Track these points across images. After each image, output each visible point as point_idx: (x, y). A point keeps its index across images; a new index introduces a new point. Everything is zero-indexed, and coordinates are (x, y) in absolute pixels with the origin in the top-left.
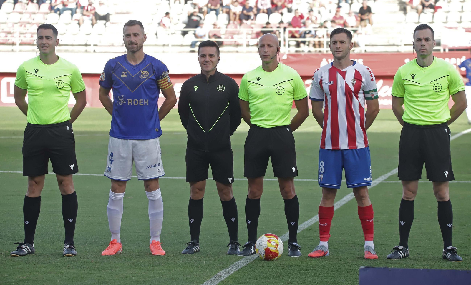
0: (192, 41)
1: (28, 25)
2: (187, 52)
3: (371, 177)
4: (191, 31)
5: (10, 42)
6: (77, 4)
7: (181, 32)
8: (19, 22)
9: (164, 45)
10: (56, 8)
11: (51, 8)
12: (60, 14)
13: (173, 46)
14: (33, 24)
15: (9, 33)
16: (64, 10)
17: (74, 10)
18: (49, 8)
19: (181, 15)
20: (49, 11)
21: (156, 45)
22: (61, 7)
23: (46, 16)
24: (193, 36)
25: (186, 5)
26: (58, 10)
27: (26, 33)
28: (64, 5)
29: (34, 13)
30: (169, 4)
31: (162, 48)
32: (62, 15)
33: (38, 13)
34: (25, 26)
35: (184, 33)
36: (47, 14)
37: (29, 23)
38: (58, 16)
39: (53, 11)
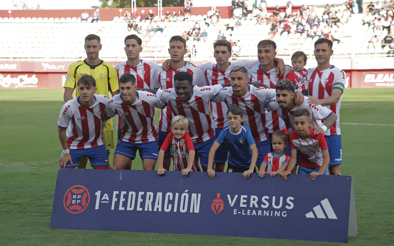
0: (388, 51)
1: (296, 45)
2: (385, 57)
3: (342, 158)
4: (387, 45)
5: (287, 54)
6: (322, 33)
7: (381, 46)
8: (291, 44)
9: (372, 53)
10: (310, 35)
11: (308, 35)
12: (313, 39)
13: (377, 53)
14: (299, 44)
15: (286, 49)
16: (315, 36)
17: (320, 36)
18: (306, 36)
19: (381, 36)
20: (306, 37)
21: (367, 54)
22: (313, 35)
23: (306, 40)
24: (389, 48)
25: (383, 31)
26: (312, 36)
27: (295, 49)
28: (315, 33)
29: (299, 38)
30: (374, 31)
31: (370, 55)
32: (314, 39)
33: (301, 38)
34: (294, 46)
35: (383, 46)
36: (306, 38)
37: (296, 44)
38: (312, 39)
39: (309, 37)
